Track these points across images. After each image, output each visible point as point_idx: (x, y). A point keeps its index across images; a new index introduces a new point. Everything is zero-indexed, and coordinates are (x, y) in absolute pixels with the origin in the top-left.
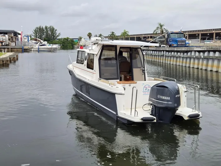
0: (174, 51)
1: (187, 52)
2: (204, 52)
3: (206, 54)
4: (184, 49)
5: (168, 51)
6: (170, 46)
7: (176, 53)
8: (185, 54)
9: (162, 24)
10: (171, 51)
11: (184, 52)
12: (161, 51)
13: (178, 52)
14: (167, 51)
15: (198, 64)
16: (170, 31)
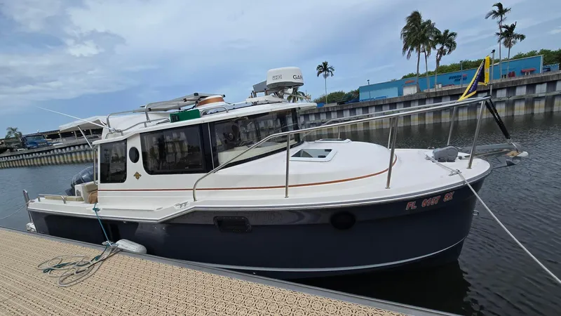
0: (35, 153)
1: (49, 151)
2: (65, 148)
3: (68, 149)
4: (44, 149)
5: (28, 154)
6: (29, 148)
7: (37, 154)
8: (48, 153)
9: (14, 128)
10: (32, 153)
11: (46, 151)
12: (19, 155)
13: (39, 152)
14: (26, 154)
15: (64, 159)
16: (24, 134)
